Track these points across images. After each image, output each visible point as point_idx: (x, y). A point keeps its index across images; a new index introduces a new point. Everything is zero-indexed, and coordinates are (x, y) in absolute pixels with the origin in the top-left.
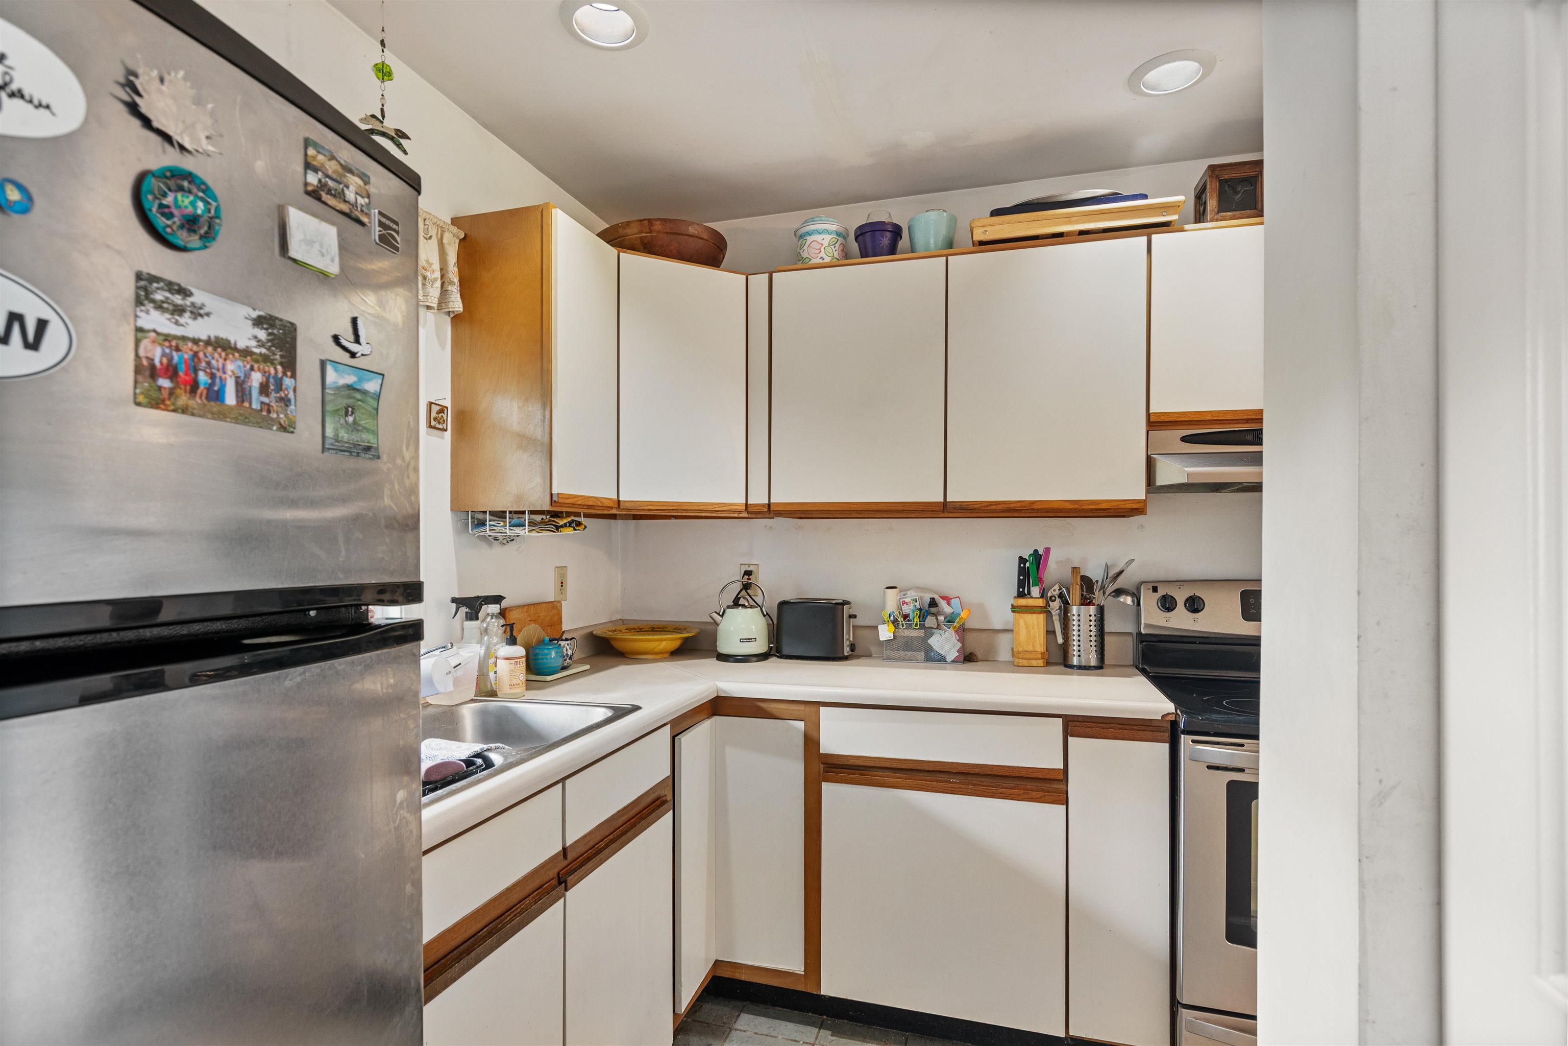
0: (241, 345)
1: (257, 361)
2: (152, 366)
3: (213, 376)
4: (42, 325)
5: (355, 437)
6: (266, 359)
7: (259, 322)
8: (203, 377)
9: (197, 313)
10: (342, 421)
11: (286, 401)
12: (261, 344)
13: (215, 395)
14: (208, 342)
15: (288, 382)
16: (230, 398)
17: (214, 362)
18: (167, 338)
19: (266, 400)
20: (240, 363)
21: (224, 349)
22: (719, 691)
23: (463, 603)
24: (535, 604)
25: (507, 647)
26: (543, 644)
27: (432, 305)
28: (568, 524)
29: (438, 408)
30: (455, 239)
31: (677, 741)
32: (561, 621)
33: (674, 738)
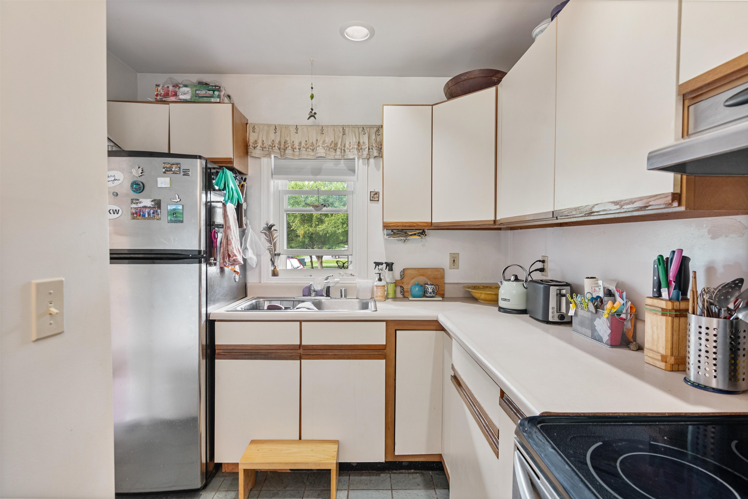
0: (149, 206)
1: (152, 208)
2: (133, 213)
3: (143, 213)
4: (119, 210)
5: (176, 219)
6: (154, 207)
7: (152, 201)
8: (141, 213)
9: (140, 203)
10: (172, 216)
11: (158, 214)
12: (153, 205)
13: (144, 216)
14: (142, 207)
15: (159, 211)
16: (147, 216)
17: (143, 210)
18: (135, 208)
19: (154, 215)
20: (148, 209)
21: (145, 208)
22: (437, 318)
23: (377, 264)
24: (423, 268)
25: (378, 281)
26: (415, 285)
27: (365, 157)
28: (417, 234)
29: (374, 193)
30: (378, 129)
31: (397, 332)
32: (443, 277)
33: (396, 330)
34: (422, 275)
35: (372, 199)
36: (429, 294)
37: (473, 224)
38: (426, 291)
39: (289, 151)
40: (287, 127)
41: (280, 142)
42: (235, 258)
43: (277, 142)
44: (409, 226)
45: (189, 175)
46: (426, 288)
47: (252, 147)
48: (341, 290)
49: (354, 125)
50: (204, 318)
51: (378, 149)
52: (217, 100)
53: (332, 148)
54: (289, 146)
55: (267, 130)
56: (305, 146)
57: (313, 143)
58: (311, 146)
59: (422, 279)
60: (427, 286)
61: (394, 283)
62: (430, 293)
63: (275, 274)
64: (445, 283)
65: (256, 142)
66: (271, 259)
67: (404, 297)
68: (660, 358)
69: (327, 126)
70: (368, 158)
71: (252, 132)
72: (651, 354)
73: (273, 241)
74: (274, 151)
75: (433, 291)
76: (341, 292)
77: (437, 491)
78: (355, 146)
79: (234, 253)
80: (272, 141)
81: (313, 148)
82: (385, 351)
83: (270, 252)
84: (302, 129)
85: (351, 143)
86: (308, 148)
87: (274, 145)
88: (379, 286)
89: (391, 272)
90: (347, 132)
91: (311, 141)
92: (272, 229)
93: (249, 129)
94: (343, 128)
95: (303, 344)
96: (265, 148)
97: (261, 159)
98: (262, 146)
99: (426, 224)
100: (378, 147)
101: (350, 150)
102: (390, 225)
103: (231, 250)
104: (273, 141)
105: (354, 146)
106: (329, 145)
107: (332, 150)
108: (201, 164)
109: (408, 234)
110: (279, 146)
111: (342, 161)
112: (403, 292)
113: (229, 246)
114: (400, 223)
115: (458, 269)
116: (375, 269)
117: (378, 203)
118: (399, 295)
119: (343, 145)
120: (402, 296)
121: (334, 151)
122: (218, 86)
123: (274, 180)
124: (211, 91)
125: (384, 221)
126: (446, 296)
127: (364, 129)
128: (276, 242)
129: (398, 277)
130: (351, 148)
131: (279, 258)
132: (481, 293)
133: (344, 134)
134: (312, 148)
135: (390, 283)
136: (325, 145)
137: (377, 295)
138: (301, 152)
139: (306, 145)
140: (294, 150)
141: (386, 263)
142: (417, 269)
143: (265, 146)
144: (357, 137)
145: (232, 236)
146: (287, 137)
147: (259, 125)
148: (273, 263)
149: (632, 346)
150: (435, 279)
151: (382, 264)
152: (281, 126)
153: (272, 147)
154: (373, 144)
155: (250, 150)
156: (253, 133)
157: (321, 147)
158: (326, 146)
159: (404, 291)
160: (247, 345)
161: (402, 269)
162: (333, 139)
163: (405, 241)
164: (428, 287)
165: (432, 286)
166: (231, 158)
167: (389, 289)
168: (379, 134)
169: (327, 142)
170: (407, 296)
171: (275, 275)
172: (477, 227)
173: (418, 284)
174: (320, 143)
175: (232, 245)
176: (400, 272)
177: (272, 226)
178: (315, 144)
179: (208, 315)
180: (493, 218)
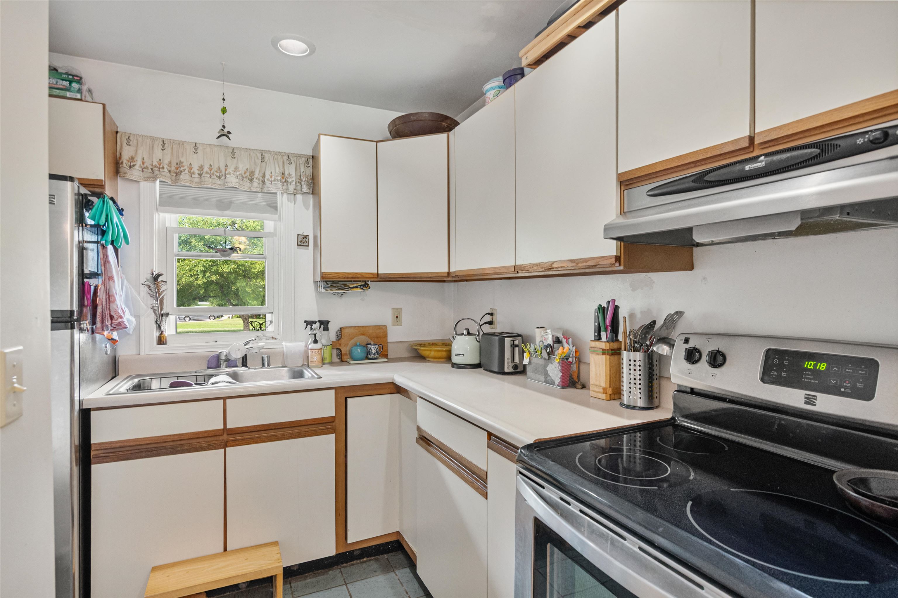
22: (393, 379)
23: (309, 323)
24: (364, 326)
25: (313, 344)
26: (356, 345)
27: (292, 193)
28: (359, 287)
29: (303, 236)
30: (308, 160)
31: (349, 400)
32: (386, 336)
33: (346, 398)
34: (362, 334)
35: (299, 243)
36: (372, 355)
37: (426, 275)
38: (369, 352)
39: (185, 177)
40: (181, 144)
41: (170, 163)
42: (120, 320)
43: (166, 162)
44: (353, 278)
45: (54, 204)
46: (369, 349)
47: (127, 165)
48: (263, 358)
49: (276, 151)
50: (77, 408)
51: (307, 183)
52: (76, 96)
53: (246, 177)
54: (185, 169)
55: (149, 144)
56: (209, 172)
57: (219, 168)
58: (217, 172)
59: (363, 339)
60: (370, 346)
61: (331, 345)
62: (374, 354)
63: (161, 341)
64: (388, 342)
65: (132, 159)
66: (156, 322)
67: (342, 361)
68: (602, 391)
69: (240, 149)
70: (295, 193)
71: (126, 145)
72: (595, 389)
73: (159, 296)
74: (163, 173)
75: (377, 352)
76: (263, 360)
77: (397, 572)
78: (279, 178)
79: (119, 313)
80: (158, 160)
81: (220, 174)
82: (334, 424)
83: (154, 312)
84: (205, 149)
85: (273, 173)
86: (213, 174)
87: (161, 166)
88: (315, 349)
89: (326, 332)
90: (266, 159)
91: (216, 166)
92: (160, 279)
93: (121, 140)
94: (262, 154)
95: (228, 427)
96: (147, 168)
97: (140, 182)
98: (142, 165)
99: (371, 275)
100: (308, 181)
101: (271, 182)
102: (330, 276)
103: (115, 309)
104: (160, 160)
105: (276, 178)
106: (243, 173)
107: (246, 180)
108: (73, 188)
109: (349, 287)
110: (169, 168)
111: (260, 195)
112: (341, 356)
113: (111, 304)
114: (342, 274)
115: (402, 326)
116: (305, 329)
117: (308, 249)
118: (336, 359)
119: (261, 175)
120: (338, 360)
121: (249, 181)
122: (77, 76)
123: (160, 213)
124: (66, 81)
125: (322, 271)
126: (389, 357)
127: (290, 157)
128: (163, 297)
129: (333, 338)
130: (273, 179)
131: (167, 320)
132: (431, 351)
133: (263, 162)
134: (218, 174)
135: (326, 345)
136: (238, 173)
137: (312, 360)
138: (203, 178)
139: (211, 170)
140: (192, 175)
141: (319, 321)
142: (356, 328)
143: (147, 166)
144: (281, 167)
145: (116, 290)
146: (182, 157)
147: (137, 136)
148: (159, 327)
149: (578, 386)
150: (378, 337)
151: (315, 322)
152: (172, 142)
153: (159, 169)
154: (302, 177)
155: (122, 170)
156: (128, 146)
157: (232, 175)
158: (240, 174)
159: (341, 354)
160: (144, 438)
161: (338, 328)
162: (248, 166)
163: (342, 295)
164: (371, 348)
165: (376, 346)
166: (103, 180)
167: (325, 353)
168: (309, 166)
169: (240, 168)
170: (345, 360)
171: (162, 343)
172: (429, 279)
173: (360, 345)
174: (231, 169)
175: (117, 302)
176: (337, 332)
177: (159, 275)
178: (223, 169)
179: (81, 403)
180: (447, 270)
